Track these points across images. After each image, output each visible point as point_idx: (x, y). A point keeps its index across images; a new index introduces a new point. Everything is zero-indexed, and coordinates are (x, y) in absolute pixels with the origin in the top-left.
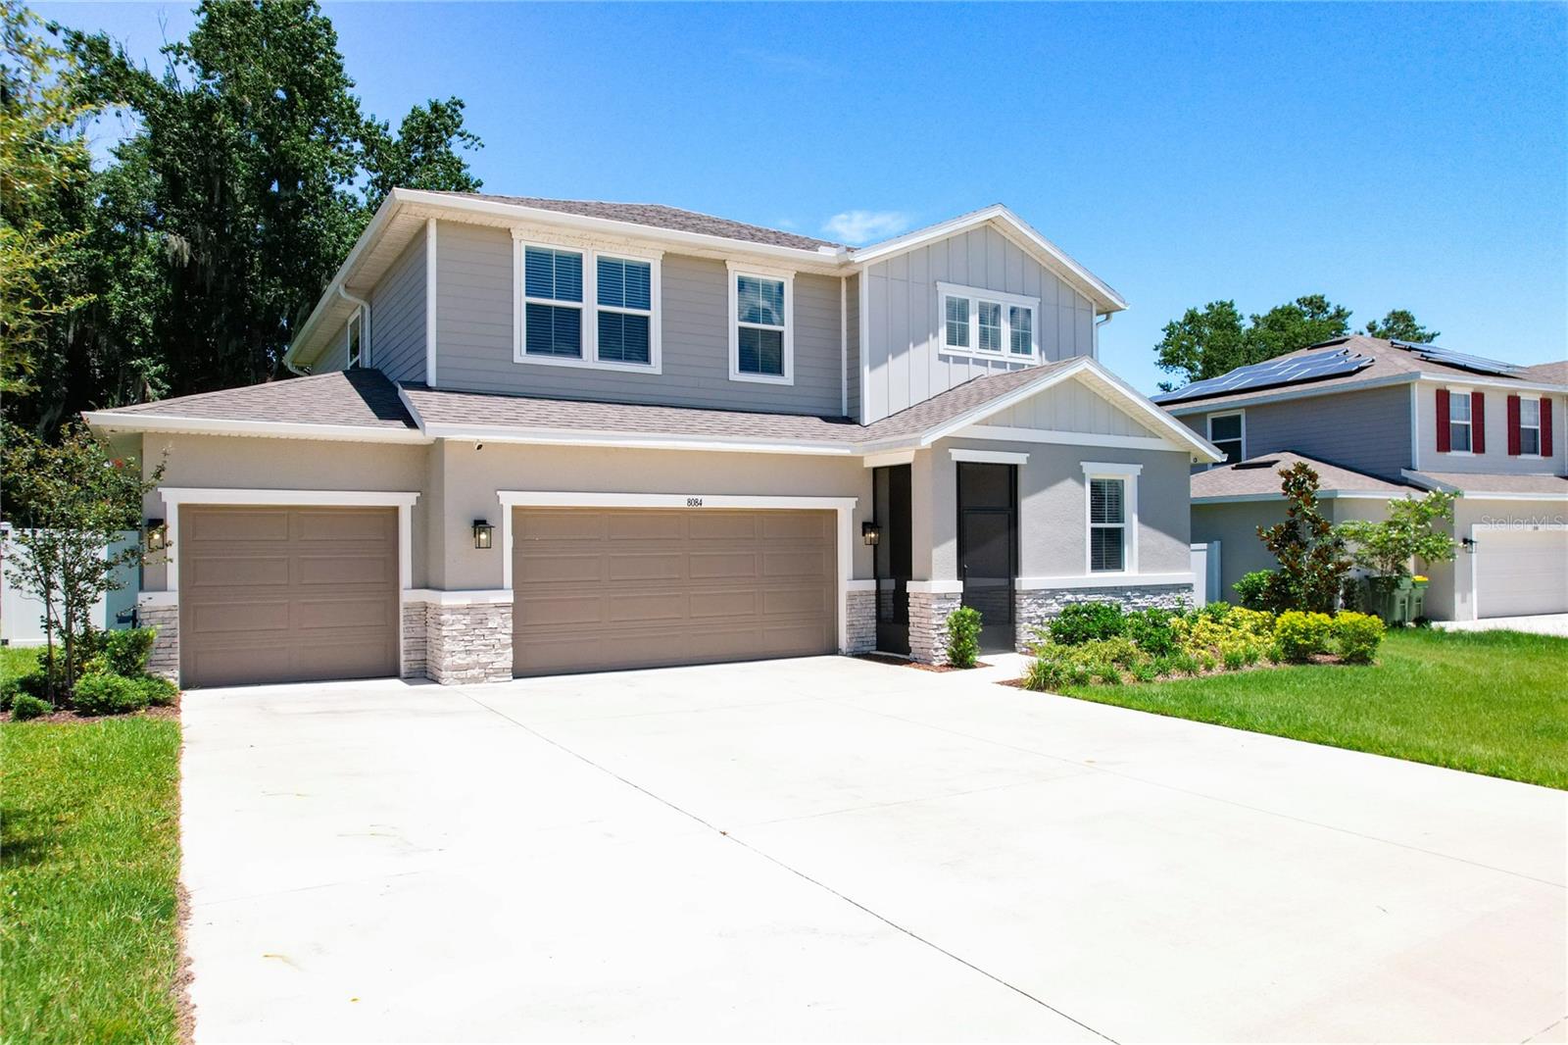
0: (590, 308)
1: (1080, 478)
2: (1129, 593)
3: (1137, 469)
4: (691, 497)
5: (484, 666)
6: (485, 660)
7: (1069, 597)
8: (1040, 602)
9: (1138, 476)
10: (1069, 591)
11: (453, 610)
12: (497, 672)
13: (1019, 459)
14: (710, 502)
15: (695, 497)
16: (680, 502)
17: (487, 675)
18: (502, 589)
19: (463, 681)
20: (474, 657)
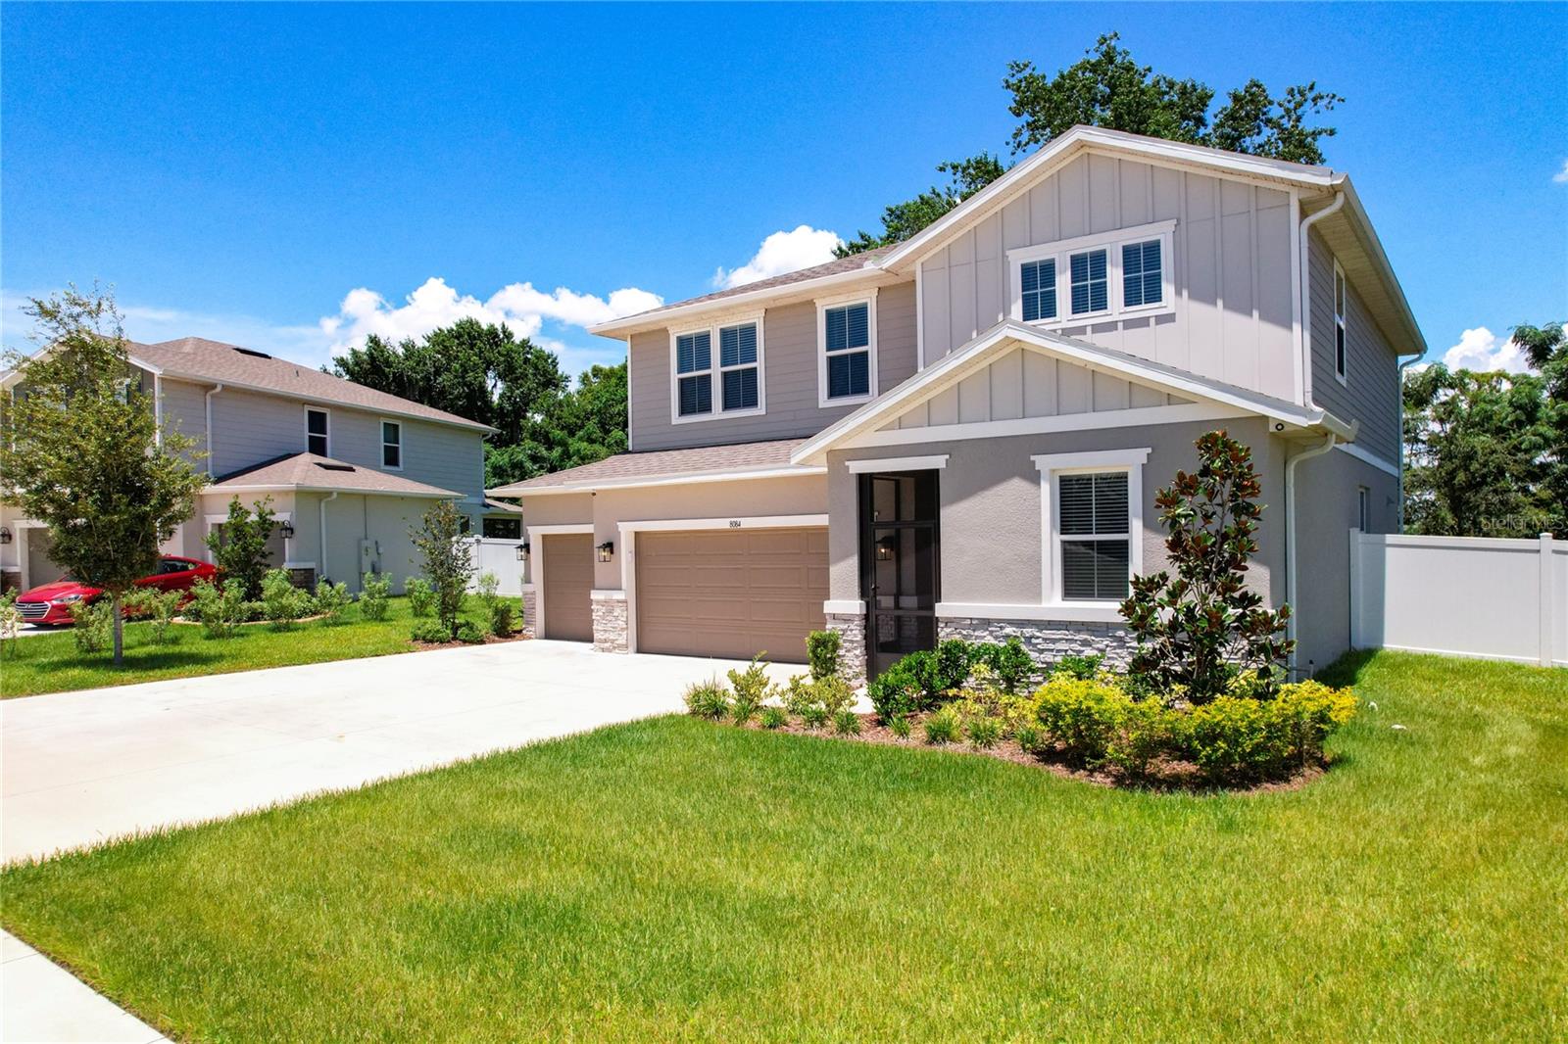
0: (716, 371)
1: (1035, 478)
2: (1121, 633)
3: (1140, 455)
4: (733, 520)
5: (613, 641)
6: (611, 638)
7: (1009, 630)
8: (965, 632)
9: (1143, 465)
10: (1011, 622)
11: (598, 602)
12: (619, 646)
13: (937, 462)
14: (748, 523)
15: (735, 519)
16: (723, 524)
17: (614, 648)
18: (621, 589)
19: (603, 650)
20: (606, 635)
